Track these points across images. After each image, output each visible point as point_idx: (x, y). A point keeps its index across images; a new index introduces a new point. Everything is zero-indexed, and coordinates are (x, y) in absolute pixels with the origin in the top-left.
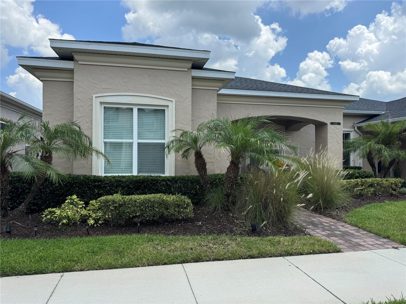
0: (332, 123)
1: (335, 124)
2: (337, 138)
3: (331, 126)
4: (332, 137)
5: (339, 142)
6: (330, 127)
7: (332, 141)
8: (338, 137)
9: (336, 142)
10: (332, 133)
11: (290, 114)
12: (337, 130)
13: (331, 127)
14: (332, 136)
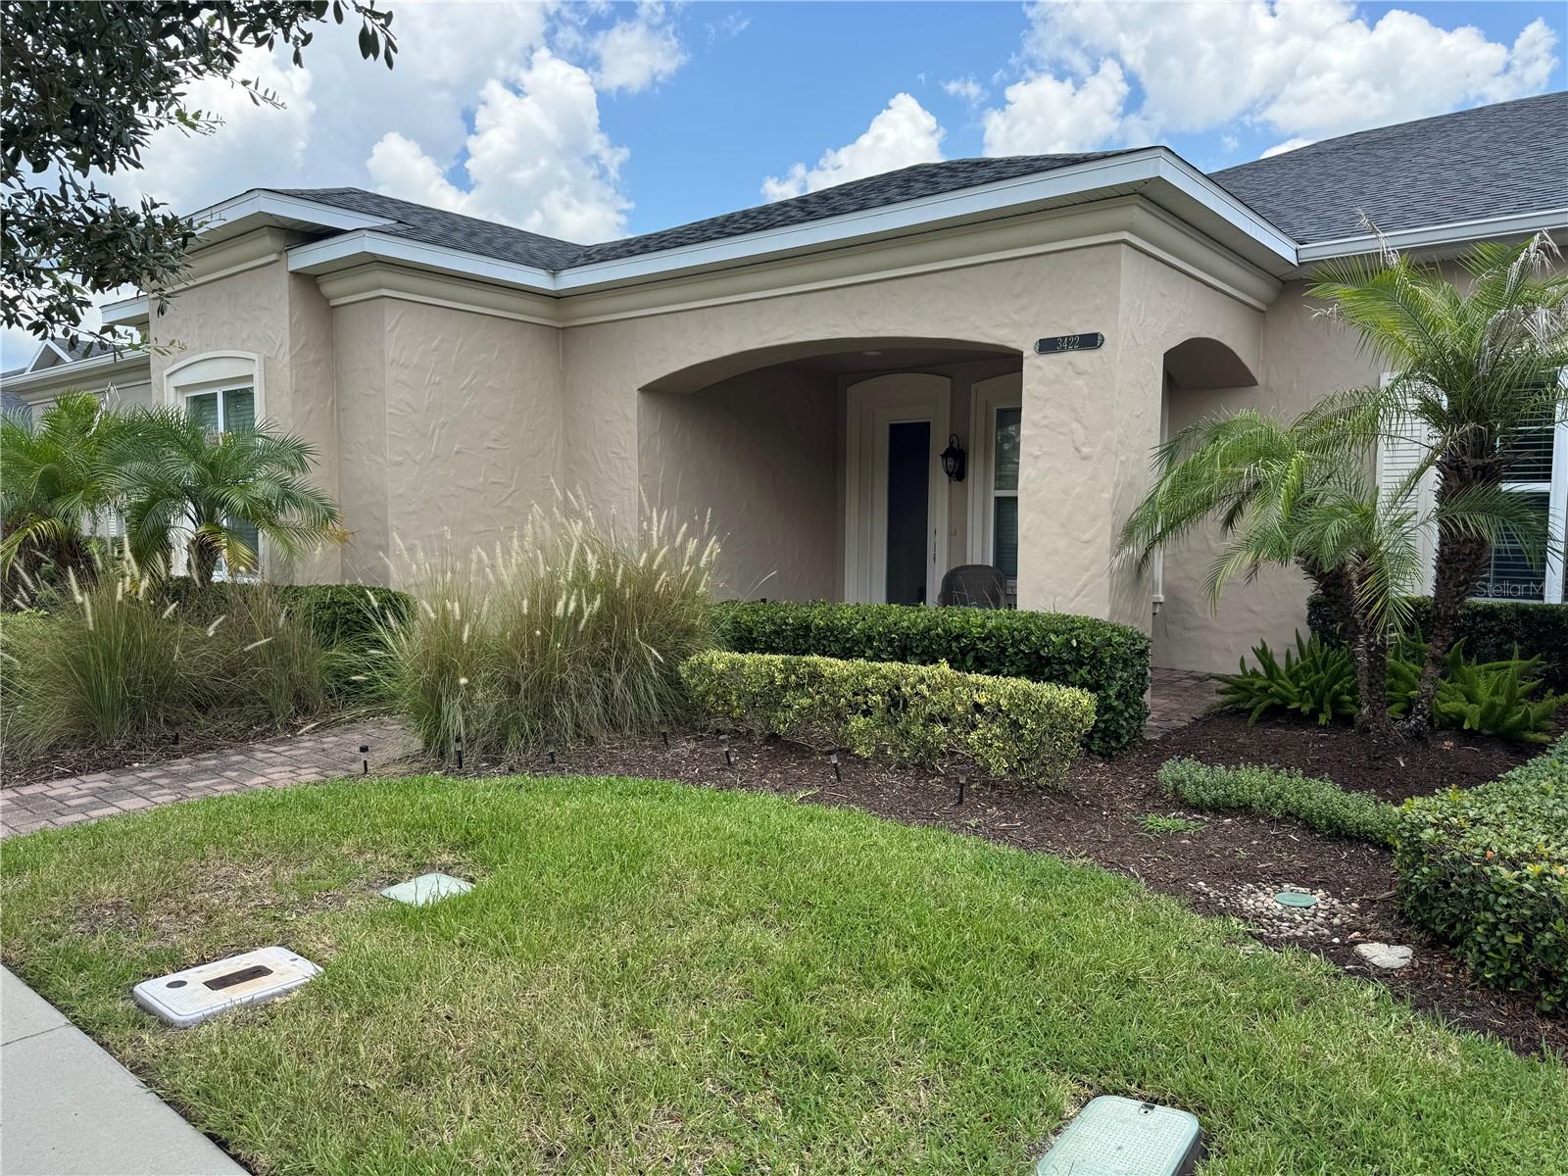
0: (1048, 346)
1: (1063, 350)
2: (1075, 425)
3: (1042, 364)
4: (1043, 422)
5: (1085, 450)
6: (1037, 371)
7: (1044, 449)
8: (1079, 422)
9: (1073, 450)
10: (1047, 400)
11: (837, 329)
12: (1080, 382)
13: (1039, 368)
14: (1044, 418)
